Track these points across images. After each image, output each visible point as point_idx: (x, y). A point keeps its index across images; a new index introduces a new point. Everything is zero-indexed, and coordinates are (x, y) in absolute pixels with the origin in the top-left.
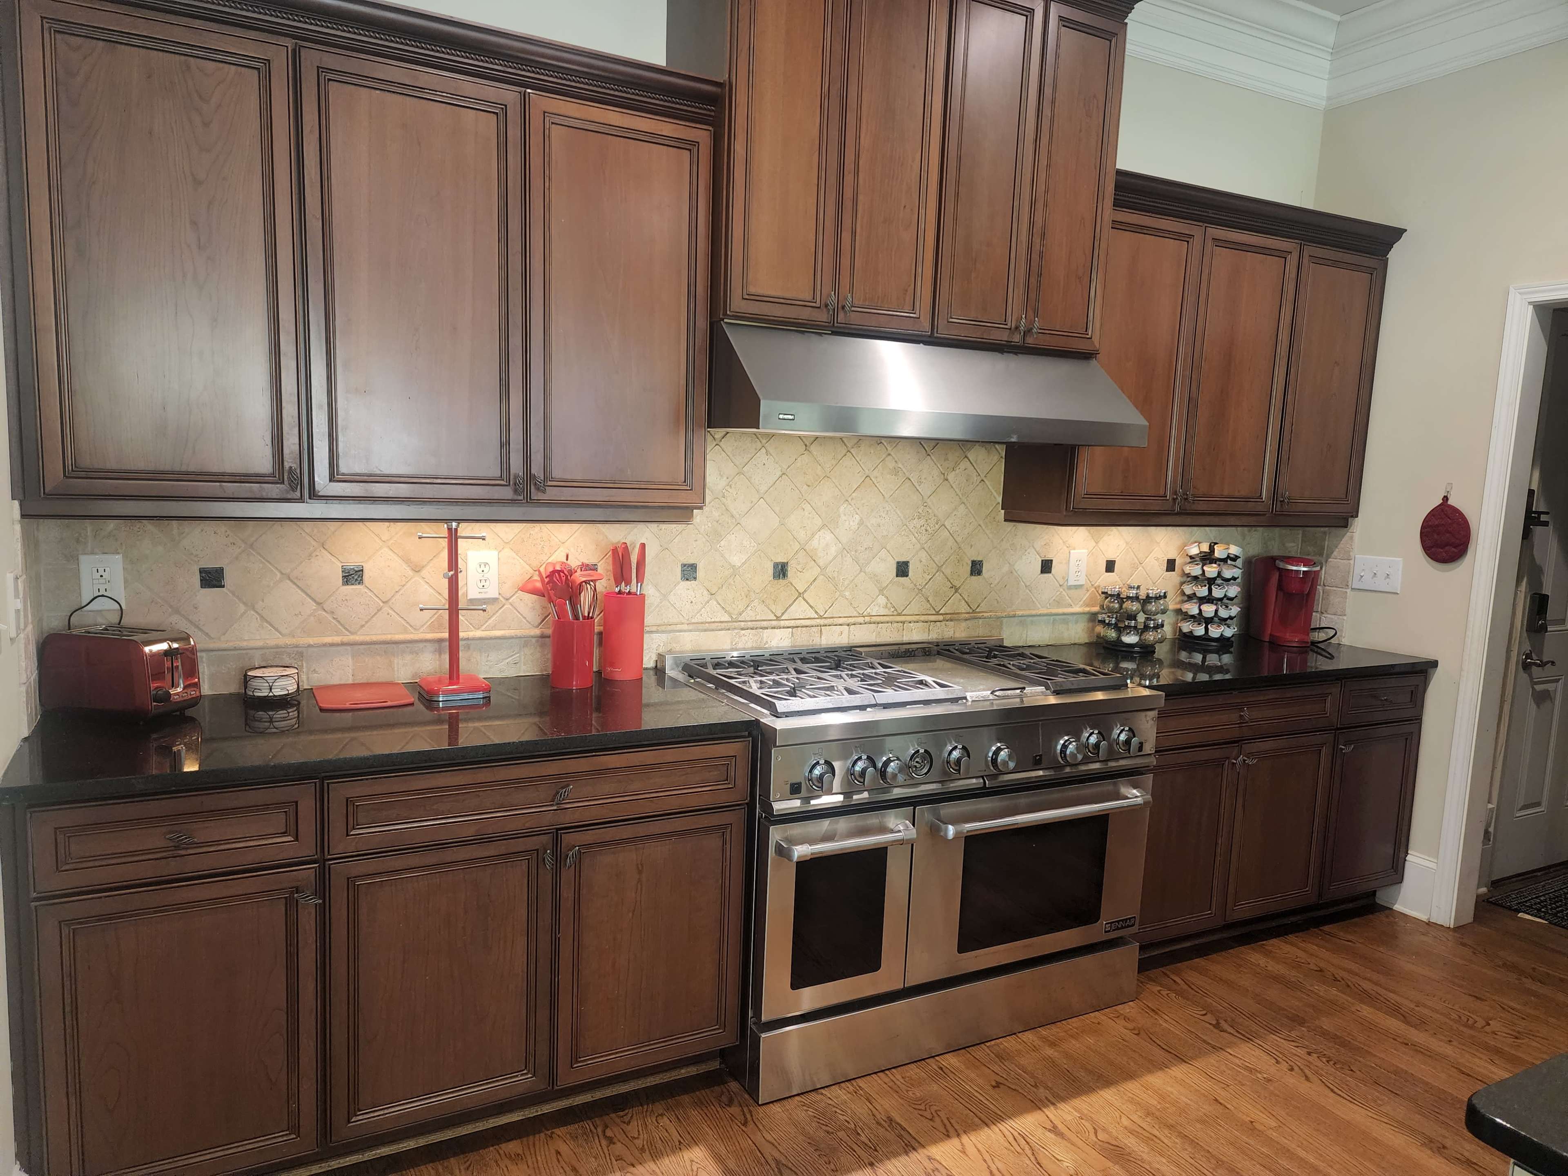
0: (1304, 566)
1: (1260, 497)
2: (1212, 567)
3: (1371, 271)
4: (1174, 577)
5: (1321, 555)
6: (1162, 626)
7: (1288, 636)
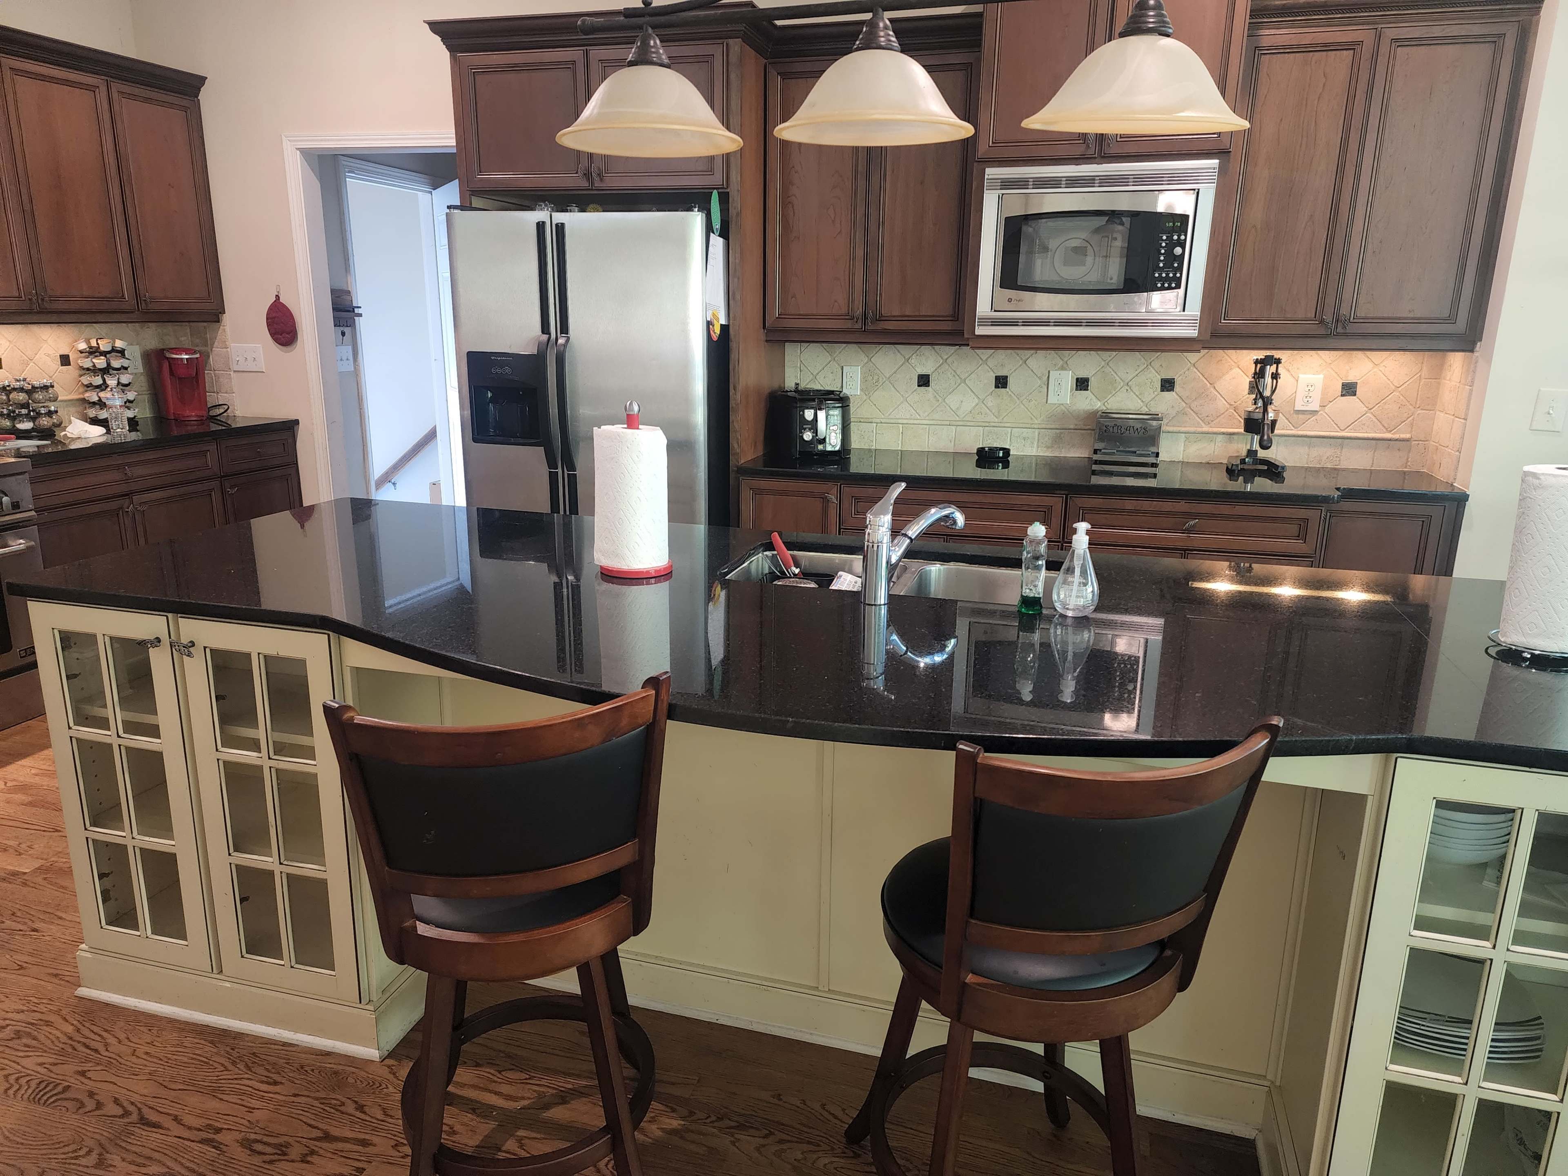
0: (186, 354)
1: (123, 296)
2: (100, 359)
3: (185, 109)
4: (70, 371)
5: (206, 345)
6: (56, 412)
7: (187, 413)
